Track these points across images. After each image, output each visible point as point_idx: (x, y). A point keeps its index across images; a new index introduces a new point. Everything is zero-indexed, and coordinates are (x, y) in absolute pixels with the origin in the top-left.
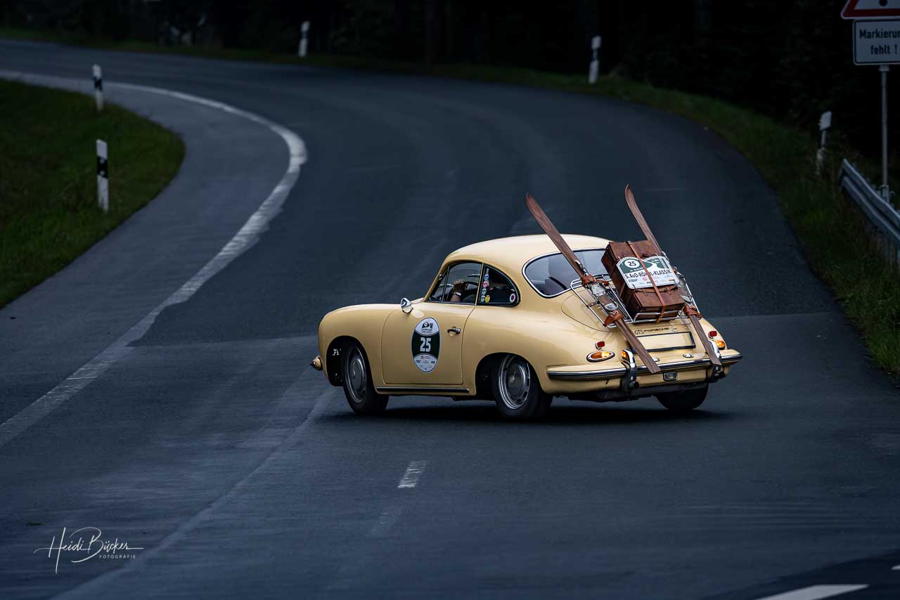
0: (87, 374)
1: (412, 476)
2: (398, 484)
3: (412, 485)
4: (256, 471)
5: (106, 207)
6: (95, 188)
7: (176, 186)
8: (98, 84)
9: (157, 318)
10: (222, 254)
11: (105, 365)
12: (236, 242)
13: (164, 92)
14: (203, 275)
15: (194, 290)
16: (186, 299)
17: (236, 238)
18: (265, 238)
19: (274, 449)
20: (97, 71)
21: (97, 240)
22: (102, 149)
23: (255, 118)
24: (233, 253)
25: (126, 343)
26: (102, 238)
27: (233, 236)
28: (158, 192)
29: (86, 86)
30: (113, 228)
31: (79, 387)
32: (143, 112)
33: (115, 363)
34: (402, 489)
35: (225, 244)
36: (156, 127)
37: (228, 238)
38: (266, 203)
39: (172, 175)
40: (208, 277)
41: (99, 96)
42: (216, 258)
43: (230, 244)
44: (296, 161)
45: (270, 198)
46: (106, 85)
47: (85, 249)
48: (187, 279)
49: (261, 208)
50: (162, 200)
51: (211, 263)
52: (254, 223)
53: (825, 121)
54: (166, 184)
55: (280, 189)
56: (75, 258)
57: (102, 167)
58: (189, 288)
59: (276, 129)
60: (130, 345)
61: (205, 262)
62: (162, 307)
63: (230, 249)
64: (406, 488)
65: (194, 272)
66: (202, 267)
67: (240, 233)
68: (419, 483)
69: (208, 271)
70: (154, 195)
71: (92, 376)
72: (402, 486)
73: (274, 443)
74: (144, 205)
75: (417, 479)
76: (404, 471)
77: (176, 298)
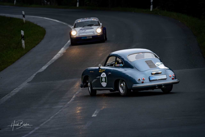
0: (16, 90)
1: (96, 113)
2: (92, 115)
3: (95, 116)
4: (56, 114)
5: (24, 48)
6: (21, 44)
7: (43, 42)
8: (24, 16)
9: (35, 76)
10: (53, 58)
12: (58, 55)
13: (42, 17)
14: (48, 64)
15: (45, 68)
16: (43, 70)
17: (57, 54)
18: (65, 54)
19: (61, 108)
20: (23, 13)
21: (21, 57)
22: (22, 33)
23: (64, 23)
24: (56, 58)
25: (27, 82)
26: (23, 56)
27: (56, 54)
28: (38, 43)
29: (21, 17)
30: (26, 53)
31: (14, 94)
32: (35, 23)
33: (23, 88)
34: (93, 117)
35: (54, 56)
36: (39, 26)
37: (55, 54)
38: (65, 45)
39: (42, 39)
40: (49, 65)
41: (24, 19)
42: (52, 60)
43: (56, 56)
45: (67, 44)
46: (26, 16)
47: (19, 59)
48: (44, 65)
49: (64, 46)
50: (39, 46)
51: (50, 61)
52: (62, 50)
54: (41, 41)
56: (16, 61)
57: (23, 37)
58: (44, 68)
60: (28, 83)
61: (49, 61)
62: (37, 73)
63: (55, 57)
64: (94, 116)
65: (46, 63)
66: (48, 62)
67: (58, 53)
68: (97, 115)
69: (49, 63)
70: (37, 44)
71: (17, 91)
72: (93, 116)
73: (62, 106)
74: (34, 47)
75: (97, 114)
76: (94, 112)
77: (40, 71)
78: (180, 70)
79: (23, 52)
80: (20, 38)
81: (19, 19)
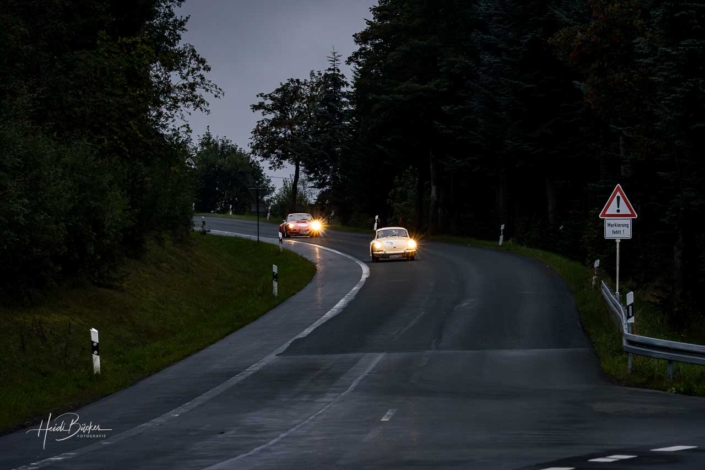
1: (388, 416)
2: (381, 419)
3: (388, 420)
5: (276, 295)
6: (272, 288)
7: (310, 287)
8: (281, 240)
9: (291, 344)
11: (264, 364)
15: (309, 332)
16: (305, 336)
17: (332, 310)
18: (345, 310)
19: (329, 403)
20: (281, 234)
22: (275, 269)
23: (349, 257)
26: (273, 308)
28: (302, 288)
29: (275, 241)
30: (279, 304)
32: (300, 254)
33: (269, 363)
35: (326, 313)
36: (306, 260)
37: (329, 310)
38: (348, 295)
39: (309, 282)
40: (316, 326)
41: (281, 245)
42: (322, 318)
44: (364, 276)
45: (350, 292)
46: (284, 240)
47: (265, 313)
48: (307, 327)
49: (346, 296)
50: (303, 292)
51: (319, 321)
52: (342, 303)
53: (597, 263)
54: (306, 285)
55: (356, 288)
56: (259, 316)
57: (275, 277)
58: (307, 331)
59: (358, 262)
60: (277, 355)
61: (316, 320)
62: (294, 339)
63: (329, 314)
65: (311, 324)
66: (314, 322)
67: (334, 307)
68: (391, 419)
69: (317, 323)
70: (299, 290)
72: (383, 420)
73: (330, 400)
74: (294, 294)
76: (386, 413)
77: (301, 335)
78: (552, 350)
79: (273, 303)
80: (271, 278)
81: (274, 245)
